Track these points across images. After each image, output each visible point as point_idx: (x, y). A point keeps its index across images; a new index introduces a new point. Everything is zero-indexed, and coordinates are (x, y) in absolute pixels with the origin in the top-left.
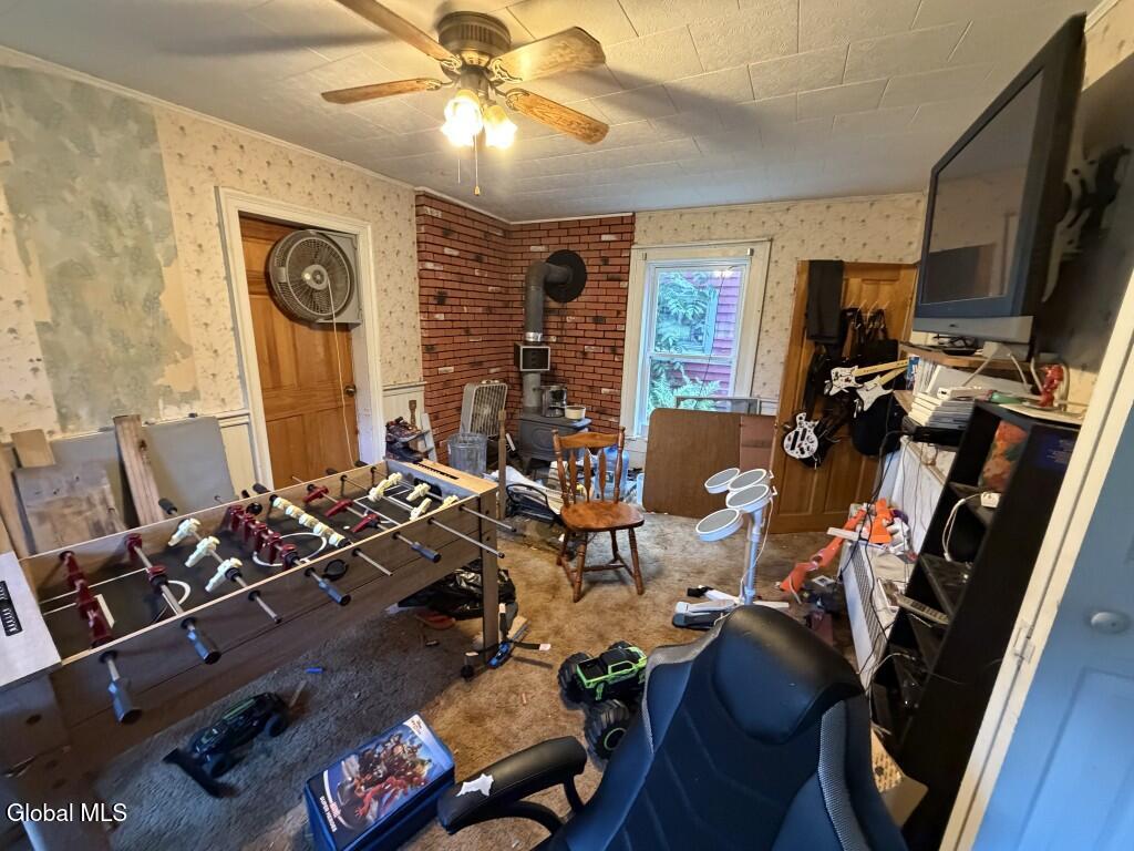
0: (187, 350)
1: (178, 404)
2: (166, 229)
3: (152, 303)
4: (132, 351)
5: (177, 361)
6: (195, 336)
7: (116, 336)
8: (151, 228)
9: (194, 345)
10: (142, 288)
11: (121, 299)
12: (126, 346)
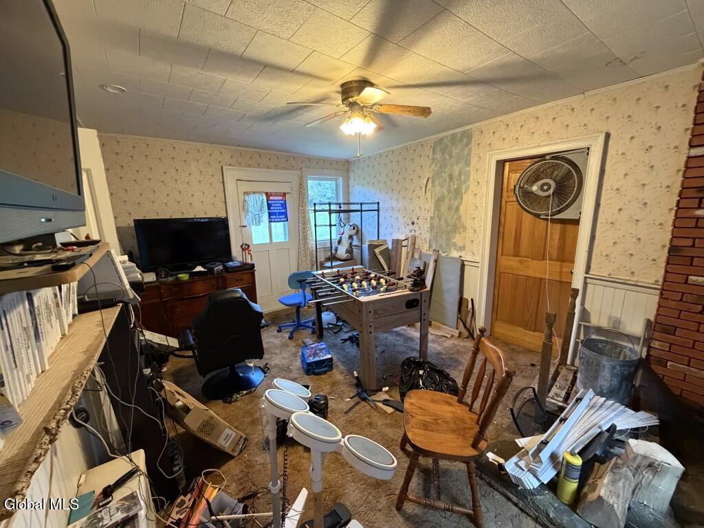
0: (465, 228)
1: (457, 250)
2: (468, 178)
3: (458, 209)
4: (449, 228)
5: (460, 233)
6: (468, 223)
7: (446, 221)
8: (463, 179)
9: (468, 226)
10: (455, 204)
11: (449, 208)
12: (448, 226)
